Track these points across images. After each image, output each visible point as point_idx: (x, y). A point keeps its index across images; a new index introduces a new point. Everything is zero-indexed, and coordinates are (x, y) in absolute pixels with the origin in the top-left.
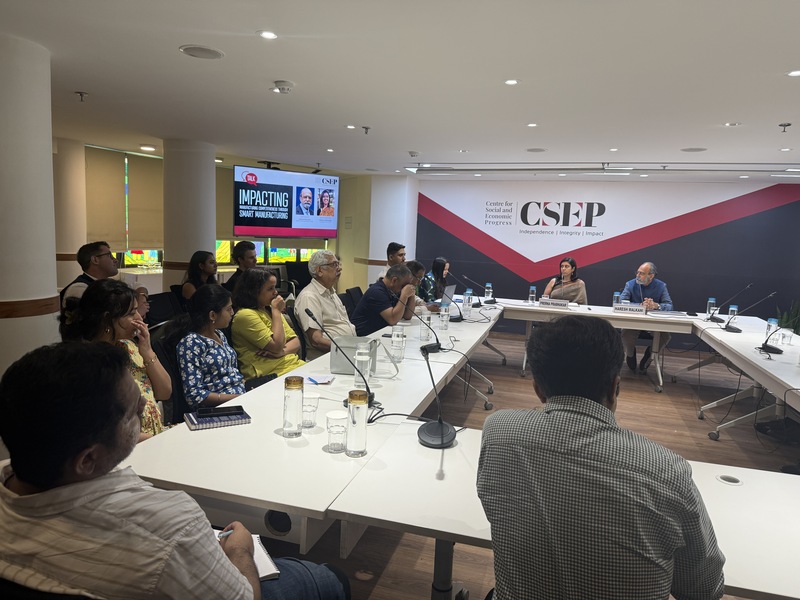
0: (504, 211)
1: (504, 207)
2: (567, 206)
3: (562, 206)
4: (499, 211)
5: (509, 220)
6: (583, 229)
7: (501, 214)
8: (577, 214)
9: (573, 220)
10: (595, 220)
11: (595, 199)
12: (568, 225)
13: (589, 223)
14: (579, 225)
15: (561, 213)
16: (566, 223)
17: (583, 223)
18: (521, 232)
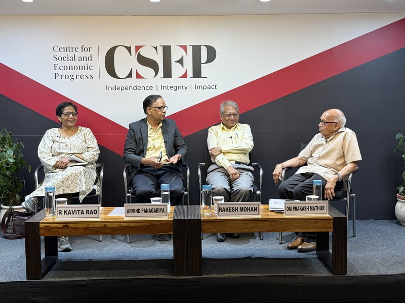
0: (81, 59)
1: (79, 54)
2: (167, 50)
3: (160, 50)
4: (73, 59)
5: (88, 72)
6: (190, 81)
7: (77, 63)
8: (181, 62)
9: (176, 69)
10: (205, 69)
12: (170, 77)
13: (197, 73)
14: (185, 76)
15: (159, 60)
16: (168, 74)
17: (190, 74)
18: (108, 88)
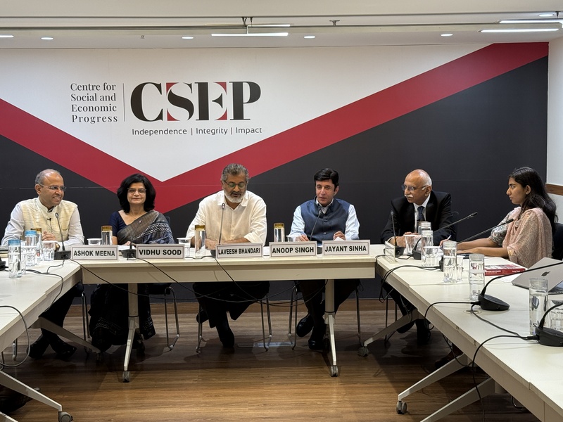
0: (103, 99)
1: (101, 93)
2: (203, 88)
3: (196, 88)
4: (94, 98)
5: (111, 114)
6: (230, 123)
7: (99, 103)
8: (219, 101)
9: (213, 109)
10: (248, 109)
11: (244, 77)
12: (208, 119)
13: (239, 114)
14: (224, 117)
15: (195, 99)
16: (204, 115)
17: (231, 115)
18: (134, 132)
